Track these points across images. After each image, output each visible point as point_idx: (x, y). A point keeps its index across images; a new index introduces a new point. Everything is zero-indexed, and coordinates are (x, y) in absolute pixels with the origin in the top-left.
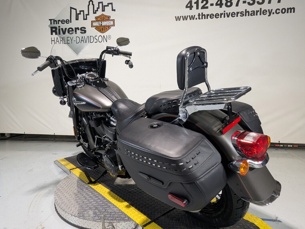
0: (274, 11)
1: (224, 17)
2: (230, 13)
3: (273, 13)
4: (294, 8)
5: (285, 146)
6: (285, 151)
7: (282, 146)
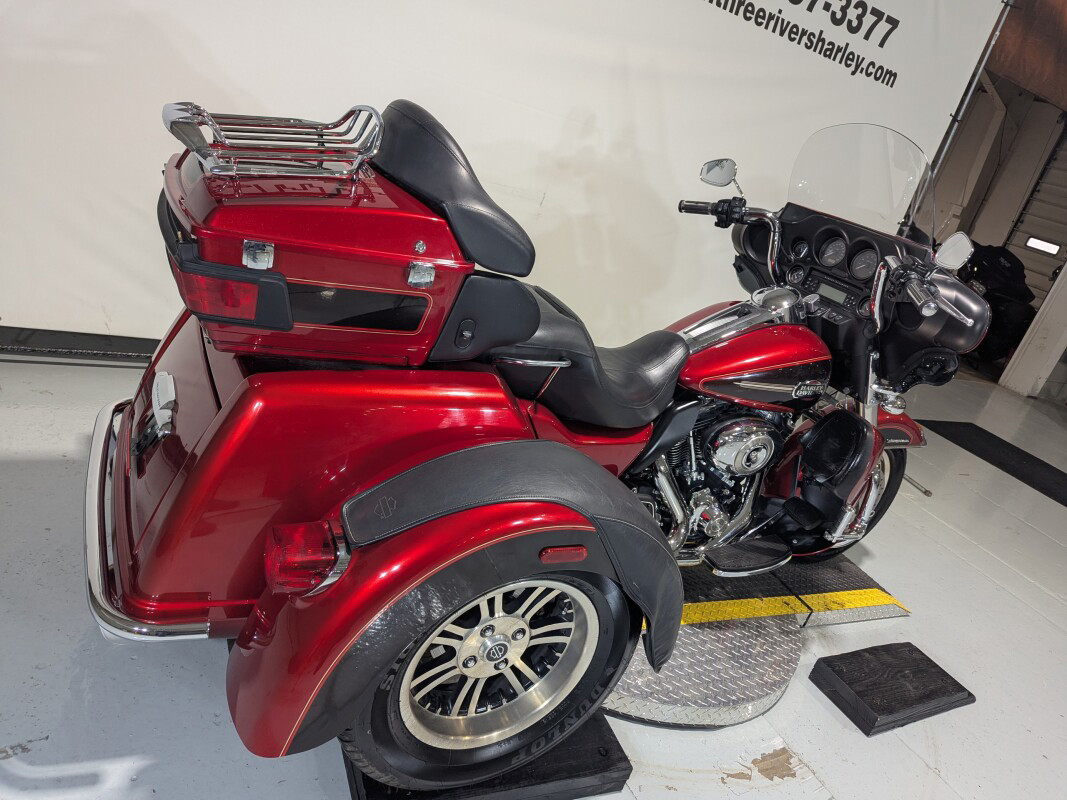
0: (864, 65)
1: (774, 31)
2: (789, 23)
3: (861, 72)
4: (895, 75)
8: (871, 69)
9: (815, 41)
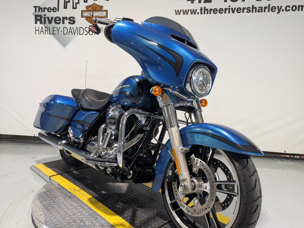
0: (283, 8)
1: (229, 12)
2: (235, 8)
5: (292, 156)
6: (291, 162)
7: (288, 156)
8: (288, 8)
9: (251, 9)
